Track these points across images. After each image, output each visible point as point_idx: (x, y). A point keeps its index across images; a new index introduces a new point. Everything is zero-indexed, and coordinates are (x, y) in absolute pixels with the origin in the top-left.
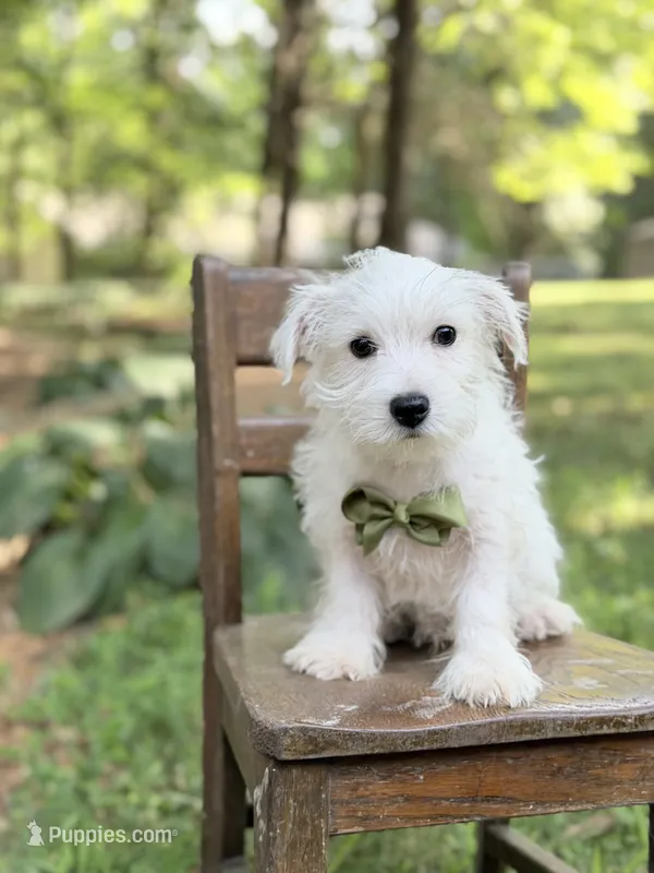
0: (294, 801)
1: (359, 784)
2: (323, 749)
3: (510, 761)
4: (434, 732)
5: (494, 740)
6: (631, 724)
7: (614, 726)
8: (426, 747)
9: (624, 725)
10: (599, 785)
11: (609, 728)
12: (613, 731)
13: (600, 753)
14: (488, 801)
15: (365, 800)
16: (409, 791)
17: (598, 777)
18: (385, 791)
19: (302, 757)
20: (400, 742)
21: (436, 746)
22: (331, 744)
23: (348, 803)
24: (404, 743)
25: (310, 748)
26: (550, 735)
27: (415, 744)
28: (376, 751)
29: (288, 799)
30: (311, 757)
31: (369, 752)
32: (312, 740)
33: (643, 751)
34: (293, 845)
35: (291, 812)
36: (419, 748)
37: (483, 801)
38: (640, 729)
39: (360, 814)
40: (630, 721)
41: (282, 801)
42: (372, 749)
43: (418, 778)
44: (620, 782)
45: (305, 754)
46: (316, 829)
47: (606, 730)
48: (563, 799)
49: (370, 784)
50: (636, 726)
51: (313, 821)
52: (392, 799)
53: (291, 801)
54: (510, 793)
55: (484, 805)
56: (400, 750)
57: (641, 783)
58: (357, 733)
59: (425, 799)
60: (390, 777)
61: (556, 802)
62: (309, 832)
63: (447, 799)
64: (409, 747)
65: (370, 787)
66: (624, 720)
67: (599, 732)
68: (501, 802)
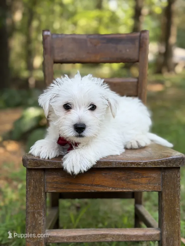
0: (33, 181)
1: (54, 178)
2: (40, 166)
3: (103, 174)
6: (142, 165)
9: (140, 165)
10: (134, 184)
11: (135, 165)
12: (136, 166)
13: (135, 174)
14: (96, 186)
15: (56, 183)
16: (70, 181)
17: (133, 181)
18: (63, 180)
19: (33, 168)
22: (42, 164)
23: (51, 183)
25: (36, 165)
26: (114, 166)
28: (57, 167)
29: (31, 180)
30: (36, 168)
31: (54, 167)
32: (36, 163)
33: (149, 174)
34: (33, 194)
35: (32, 184)
38: (146, 166)
39: (55, 186)
41: (29, 180)
42: (55, 167)
44: (142, 184)
45: (34, 167)
46: (40, 190)
47: (133, 166)
48: (122, 187)
50: (144, 165)
51: (39, 187)
52: (65, 183)
53: (32, 181)
54: (103, 184)
55: (95, 187)
57: (149, 185)
59: (76, 183)
60: (64, 176)
61: (119, 188)
62: (38, 190)
63: (83, 184)
65: (58, 179)
66: (140, 163)
67: (131, 166)
68: (101, 186)
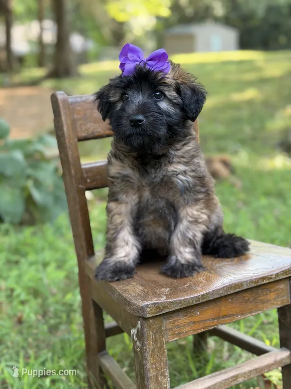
1: (175, 320)
2: (162, 310)
4: (203, 295)
5: (226, 294)
7: (268, 280)
8: (201, 301)
9: (271, 278)
10: (263, 303)
11: (266, 280)
12: (268, 281)
13: (263, 291)
15: (178, 326)
16: (194, 319)
17: (262, 300)
18: (185, 321)
19: (154, 315)
20: (191, 301)
21: (204, 300)
22: (165, 307)
23: (172, 329)
24: (192, 302)
25: (157, 311)
26: (246, 288)
27: (197, 301)
30: (158, 314)
31: (179, 308)
32: (158, 308)
33: (277, 286)
35: (151, 337)
36: (198, 302)
37: (221, 318)
38: (277, 279)
39: (177, 332)
40: (273, 276)
42: (181, 306)
43: (197, 314)
44: (270, 300)
45: (156, 313)
47: (265, 282)
48: (250, 311)
49: (179, 320)
52: (188, 324)
53: (151, 333)
54: (230, 313)
55: (222, 319)
56: (191, 304)
58: (175, 301)
59: (200, 321)
60: (186, 315)
61: (249, 313)
63: (208, 320)
64: (195, 303)
65: (180, 321)
67: (263, 283)
68: (228, 317)
